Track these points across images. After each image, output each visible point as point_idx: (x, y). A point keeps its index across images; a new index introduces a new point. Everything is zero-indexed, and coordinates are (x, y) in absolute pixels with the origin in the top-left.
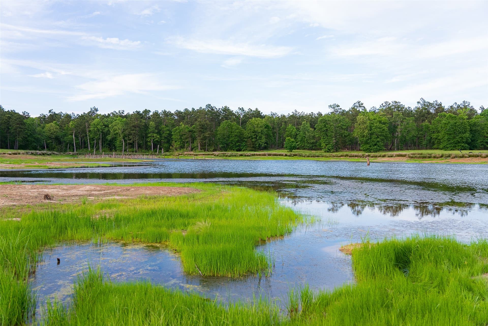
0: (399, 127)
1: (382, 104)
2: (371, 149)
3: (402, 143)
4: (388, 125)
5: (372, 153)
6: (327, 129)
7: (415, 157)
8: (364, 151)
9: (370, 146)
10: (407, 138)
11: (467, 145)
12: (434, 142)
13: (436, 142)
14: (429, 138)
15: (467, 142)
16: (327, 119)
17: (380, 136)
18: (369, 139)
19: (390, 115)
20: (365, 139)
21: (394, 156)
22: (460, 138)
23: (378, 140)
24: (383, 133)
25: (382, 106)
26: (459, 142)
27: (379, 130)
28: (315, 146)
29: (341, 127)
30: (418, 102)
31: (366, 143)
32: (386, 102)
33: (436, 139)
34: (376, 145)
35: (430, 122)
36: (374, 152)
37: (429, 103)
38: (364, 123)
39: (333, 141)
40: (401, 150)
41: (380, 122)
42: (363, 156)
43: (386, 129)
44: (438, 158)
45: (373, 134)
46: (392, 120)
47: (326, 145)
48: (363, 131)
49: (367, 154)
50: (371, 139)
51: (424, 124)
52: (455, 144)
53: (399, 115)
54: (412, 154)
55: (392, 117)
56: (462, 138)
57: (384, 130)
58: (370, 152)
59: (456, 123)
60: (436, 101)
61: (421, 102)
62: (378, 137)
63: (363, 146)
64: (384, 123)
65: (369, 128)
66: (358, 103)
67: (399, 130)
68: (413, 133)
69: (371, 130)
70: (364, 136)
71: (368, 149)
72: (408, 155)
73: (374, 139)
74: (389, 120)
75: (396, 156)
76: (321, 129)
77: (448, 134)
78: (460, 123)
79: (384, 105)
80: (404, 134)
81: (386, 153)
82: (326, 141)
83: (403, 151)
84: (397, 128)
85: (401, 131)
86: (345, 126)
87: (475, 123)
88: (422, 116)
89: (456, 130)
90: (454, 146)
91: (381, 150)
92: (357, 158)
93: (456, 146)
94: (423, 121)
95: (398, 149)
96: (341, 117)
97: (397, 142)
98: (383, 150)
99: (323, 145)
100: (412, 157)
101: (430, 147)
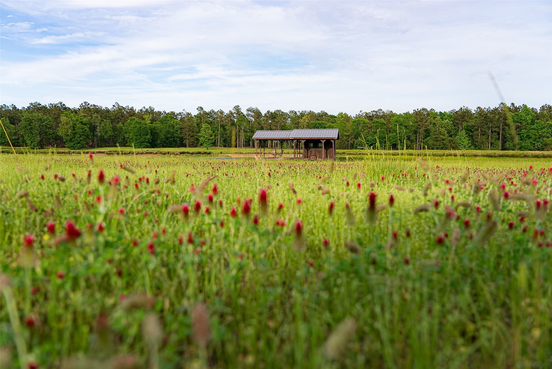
0: (98, 127)
1: (82, 104)
2: (75, 147)
3: (101, 141)
4: (89, 126)
5: (77, 150)
6: (32, 128)
7: (112, 153)
8: (68, 147)
9: (74, 144)
10: (105, 137)
11: (149, 144)
12: (127, 140)
13: (128, 141)
14: (123, 137)
15: (148, 142)
16: (31, 118)
17: (83, 135)
18: (73, 138)
19: (90, 116)
20: (69, 138)
21: (96, 152)
22: (144, 138)
23: (81, 139)
24: (85, 133)
25: (81, 105)
26: (143, 142)
27: (81, 130)
28: (17, 142)
29: (46, 126)
30: (114, 106)
31: (71, 141)
32: (85, 103)
33: (128, 138)
34: (79, 143)
35: (123, 124)
36: (78, 149)
37: (122, 107)
38: (67, 124)
39: (38, 139)
40: (101, 147)
41: (82, 123)
42: (69, 153)
43: (88, 130)
44: (127, 154)
45: (76, 134)
46: (92, 121)
47: (32, 142)
48: (67, 130)
49: (72, 151)
50: (74, 137)
51: (118, 125)
52: (141, 143)
53: (97, 117)
54: (109, 151)
55: (92, 118)
56: (145, 139)
57: (85, 130)
58: (74, 149)
59: (140, 127)
60: (128, 106)
61: (116, 106)
62: (81, 137)
63: (68, 144)
64: (85, 124)
65: (72, 128)
66: (60, 104)
67: (98, 130)
68: (110, 133)
69: (74, 130)
70: (68, 135)
71: (72, 146)
72: (106, 152)
73: (78, 138)
74: (90, 121)
75: (96, 153)
76: (25, 127)
77: (135, 135)
78: (144, 128)
79: (84, 105)
80: (103, 134)
81: (89, 150)
82: (31, 138)
83: (102, 148)
84: (97, 128)
85: (100, 131)
86: (49, 125)
87: (155, 127)
88: (117, 119)
89: (140, 132)
90: (140, 145)
91: (84, 147)
92: (64, 154)
93: (141, 145)
94: (118, 122)
95: (99, 146)
96: (44, 116)
97: (97, 141)
98: (86, 147)
99: (29, 142)
100: (109, 154)
101: (124, 144)
